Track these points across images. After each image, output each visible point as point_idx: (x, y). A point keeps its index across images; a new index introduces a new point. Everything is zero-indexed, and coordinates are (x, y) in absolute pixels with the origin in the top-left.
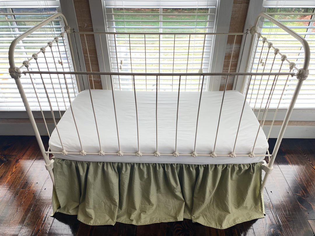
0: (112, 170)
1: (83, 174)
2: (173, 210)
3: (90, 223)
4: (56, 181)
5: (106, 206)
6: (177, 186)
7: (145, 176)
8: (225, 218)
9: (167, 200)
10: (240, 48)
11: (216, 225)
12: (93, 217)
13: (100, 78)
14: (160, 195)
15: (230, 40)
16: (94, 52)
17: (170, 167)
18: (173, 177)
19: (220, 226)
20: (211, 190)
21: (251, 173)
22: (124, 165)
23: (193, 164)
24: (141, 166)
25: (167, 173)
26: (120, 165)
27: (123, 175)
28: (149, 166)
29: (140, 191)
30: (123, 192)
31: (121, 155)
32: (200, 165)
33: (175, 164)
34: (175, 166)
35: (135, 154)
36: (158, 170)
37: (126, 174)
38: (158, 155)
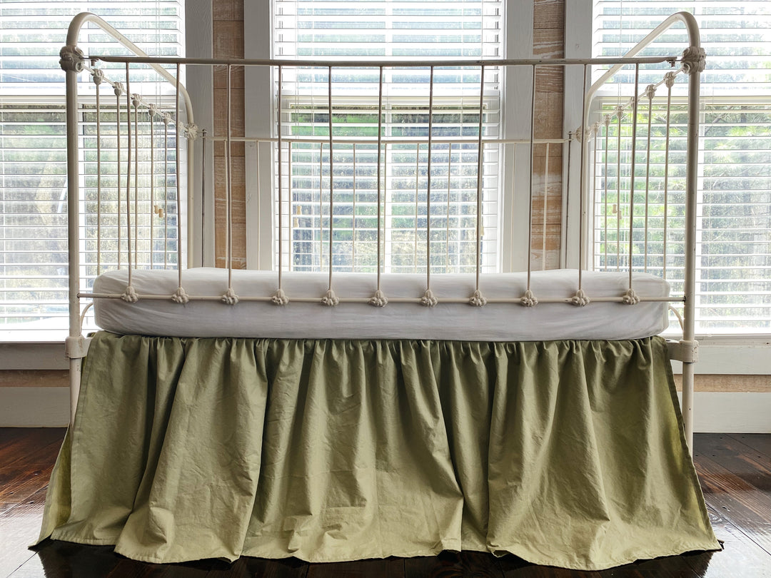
0: (252, 364)
1: (166, 377)
2: (426, 525)
3: (156, 557)
4: (81, 406)
5: (218, 503)
6: (436, 422)
7: (345, 391)
8: (594, 535)
9: (409, 495)
10: (561, 182)
11: (571, 560)
12: (169, 535)
13: (245, 257)
14: (386, 476)
15: (537, 166)
16: (241, 191)
17: (413, 351)
18: (422, 391)
19: (583, 561)
20: (538, 432)
21: (641, 368)
22: (286, 344)
23: (477, 342)
24: (335, 352)
25: (405, 373)
26: (275, 346)
27: (281, 378)
28: (356, 349)
29: (326, 450)
30: (274, 446)
31: (283, 300)
32: (496, 342)
33: (429, 343)
34: (428, 347)
35: (321, 299)
36: (380, 364)
37: (290, 374)
38: (383, 301)
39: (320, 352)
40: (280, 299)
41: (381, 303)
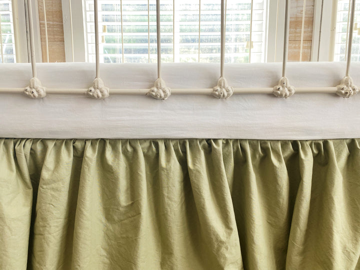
0: (11, 170)
6: (229, 234)
7: (123, 198)
17: (202, 153)
20: (350, 246)
22: (51, 145)
23: (278, 141)
24: (109, 154)
25: (193, 178)
26: (39, 147)
27: (45, 187)
28: (135, 150)
29: (105, 263)
30: (40, 265)
31: (38, 92)
32: (300, 141)
33: (220, 142)
34: (219, 148)
35: (86, 90)
36: (163, 169)
37: (54, 181)
38: (164, 92)
39: (91, 155)
40: (34, 90)
41: (163, 95)
